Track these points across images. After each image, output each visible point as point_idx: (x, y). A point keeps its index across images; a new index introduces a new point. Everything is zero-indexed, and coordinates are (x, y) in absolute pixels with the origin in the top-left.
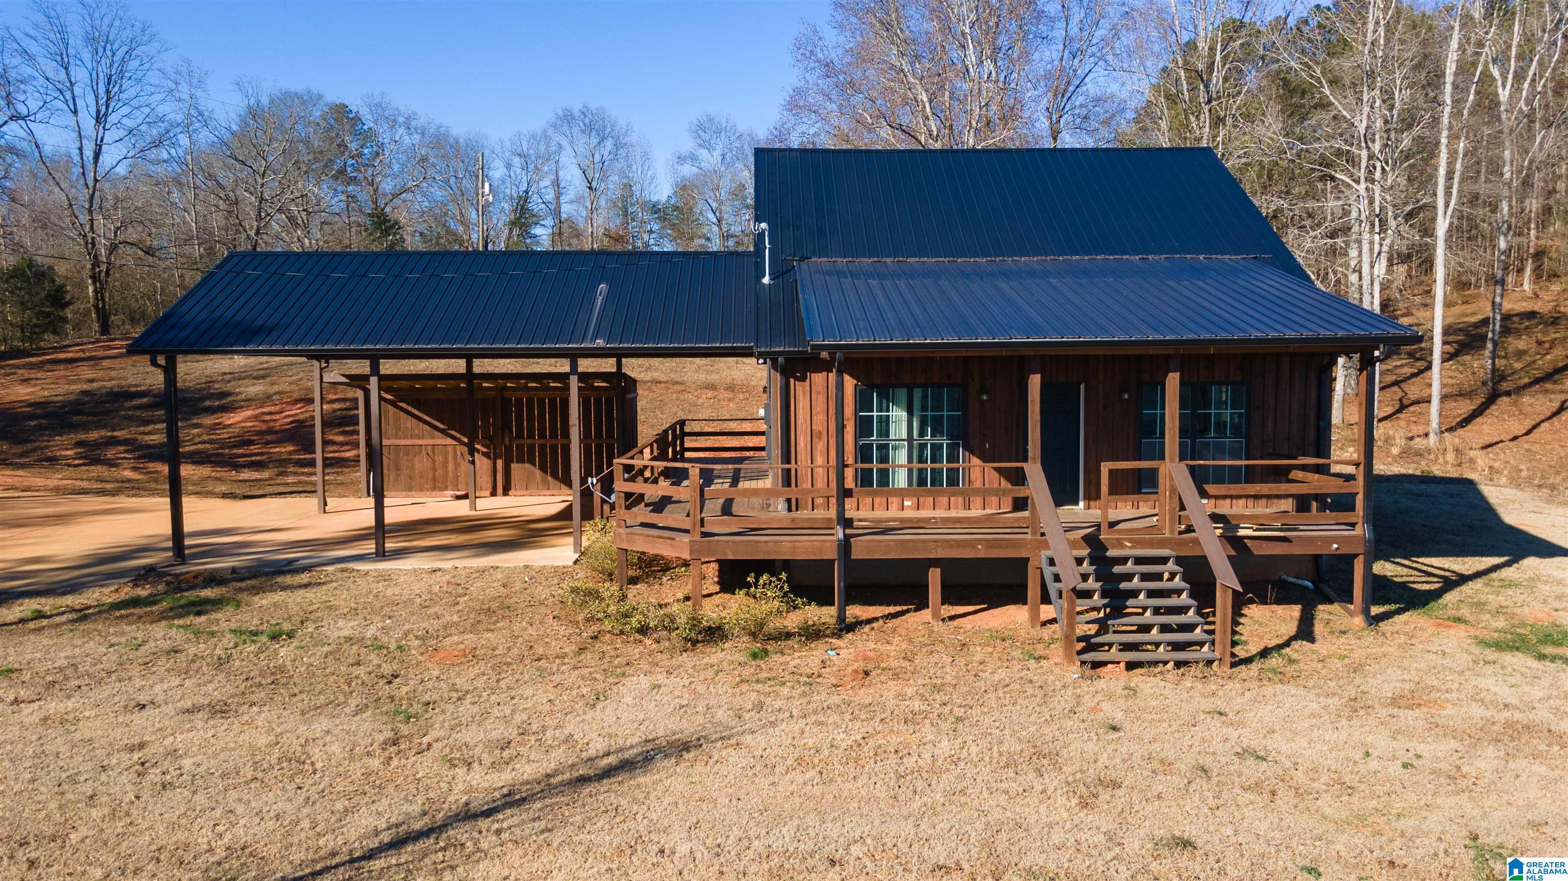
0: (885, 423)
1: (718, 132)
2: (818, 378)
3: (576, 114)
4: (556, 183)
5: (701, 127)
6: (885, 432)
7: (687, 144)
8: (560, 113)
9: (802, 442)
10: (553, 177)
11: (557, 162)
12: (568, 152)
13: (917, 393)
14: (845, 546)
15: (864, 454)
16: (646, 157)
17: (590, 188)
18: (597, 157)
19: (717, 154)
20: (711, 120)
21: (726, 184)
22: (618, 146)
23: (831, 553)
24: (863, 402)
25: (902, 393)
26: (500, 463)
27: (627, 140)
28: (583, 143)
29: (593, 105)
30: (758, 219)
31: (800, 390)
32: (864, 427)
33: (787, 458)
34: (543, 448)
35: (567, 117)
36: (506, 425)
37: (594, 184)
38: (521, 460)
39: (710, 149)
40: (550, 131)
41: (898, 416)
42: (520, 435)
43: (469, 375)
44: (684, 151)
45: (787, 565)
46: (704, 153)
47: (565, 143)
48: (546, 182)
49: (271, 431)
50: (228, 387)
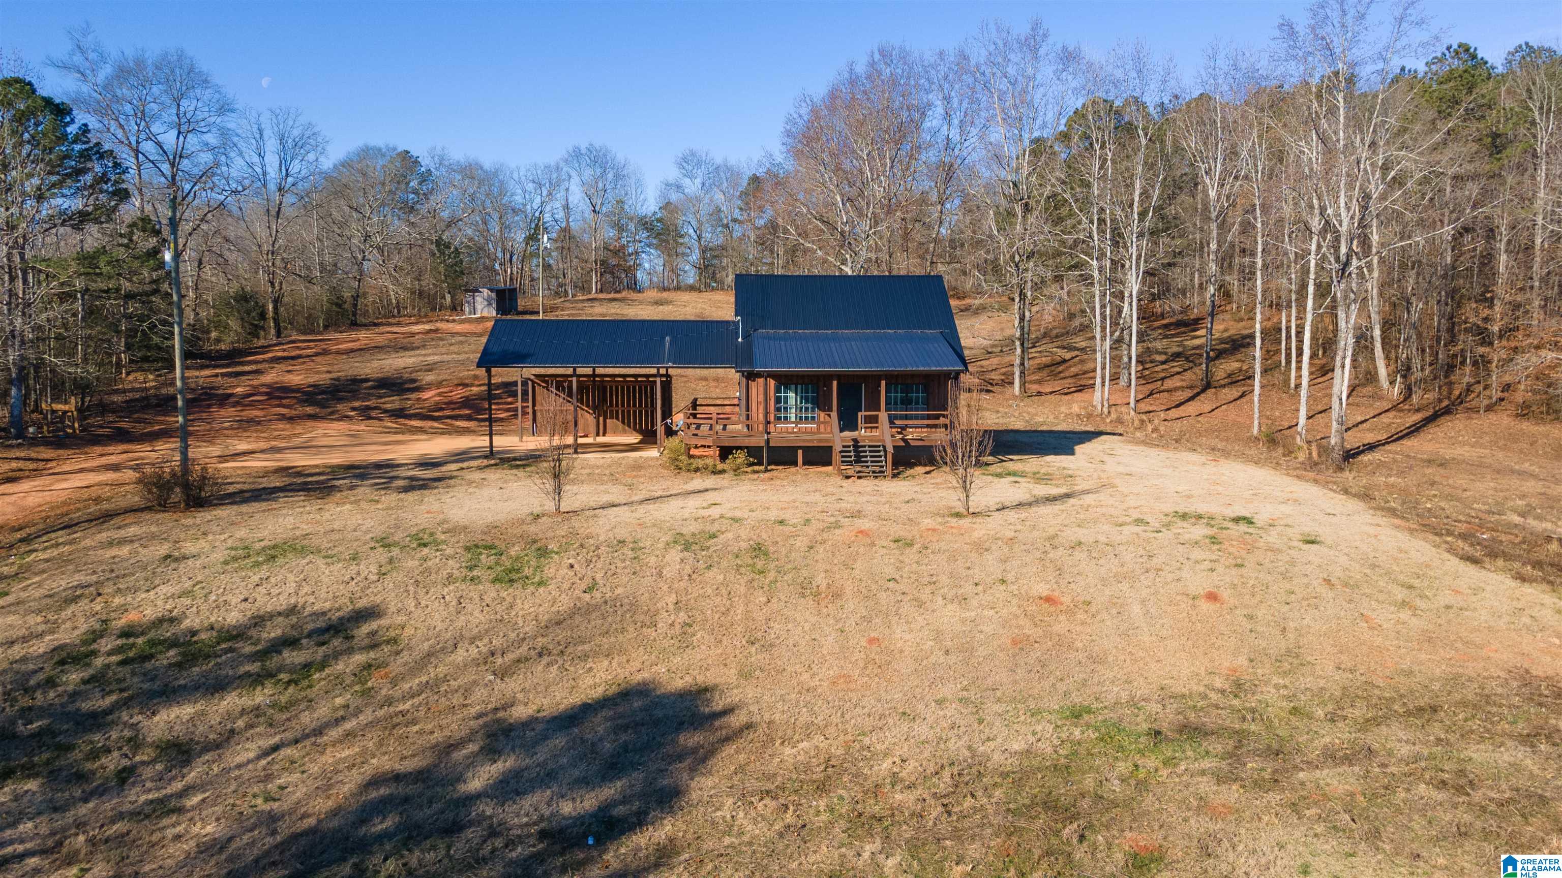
0: (786, 398)
1: (699, 164)
2: (761, 381)
3: (584, 151)
4: (566, 207)
5: (685, 159)
6: (786, 402)
7: (673, 174)
8: (571, 150)
9: (754, 406)
10: (564, 202)
11: (567, 189)
12: (575, 179)
13: (799, 387)
14: (768, 441)
15: (778, 410)
16: (639, 184)
17: (594, 211)
18: (600, 185)
19: (698, 181)
20: (693, 154)
21: (705, 208)
22: (617, 177)
23: (763, 444)
24: (778, 390)
25: (793, 387)
26: (601, 419)
27: (625, 172)
28: (588, 173)
29: (598, 144)
30: (736, 315)
31: (753, 385)
32: (778, 400)
33: (748, 410)
34: (623, 412)
35: (577, 154)
36: (605, 400)
37: (597, 209)
38: (611, 418)
39: (692, 177)
40: (562, 164)
41: (791, 395)
42: (611, 405)
43: (594, 375)
44: (671, 180)
45: (747, 447)
46: (687, 181)
47: (573, 174)
48: (558, 204)
49: (451, 403)
50: (413, 376)
